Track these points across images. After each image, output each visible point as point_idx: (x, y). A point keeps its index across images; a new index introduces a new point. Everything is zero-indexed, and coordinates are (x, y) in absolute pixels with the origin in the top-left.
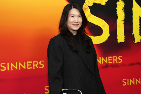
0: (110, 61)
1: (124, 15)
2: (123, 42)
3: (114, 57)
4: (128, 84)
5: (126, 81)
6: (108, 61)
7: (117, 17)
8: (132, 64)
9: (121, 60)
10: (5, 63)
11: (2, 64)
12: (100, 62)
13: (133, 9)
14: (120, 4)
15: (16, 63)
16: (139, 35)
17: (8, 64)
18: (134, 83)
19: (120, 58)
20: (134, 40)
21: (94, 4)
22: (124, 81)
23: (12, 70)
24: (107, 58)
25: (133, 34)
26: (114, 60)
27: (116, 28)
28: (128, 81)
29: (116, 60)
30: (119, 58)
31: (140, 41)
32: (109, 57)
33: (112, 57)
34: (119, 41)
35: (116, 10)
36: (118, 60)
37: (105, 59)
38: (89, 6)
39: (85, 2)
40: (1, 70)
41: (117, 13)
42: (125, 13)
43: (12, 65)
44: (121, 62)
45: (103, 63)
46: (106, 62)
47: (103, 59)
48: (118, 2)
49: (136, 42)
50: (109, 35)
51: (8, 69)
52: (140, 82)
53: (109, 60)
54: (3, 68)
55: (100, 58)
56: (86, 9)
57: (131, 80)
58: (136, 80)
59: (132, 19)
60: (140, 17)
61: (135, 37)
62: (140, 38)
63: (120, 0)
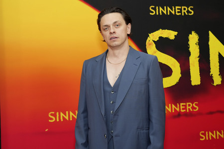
0: (183, 109)
1: (198, 50)
2: (199, 84)
3: (188, 104)
4: (207, 139)
5: (204, 134)
6: (180, 109)
7: (189, 54)
8: (211, 113)
9: (197, 107)
10: (53, 113)
11: (50, 113)
12: (170, 110)
13: (210, 43)
14: (193, 38)
15: (67, 112)
16: (219, 75)
17: (58, 113)
18: (214, 137)
19: (196, 104)
20: (213, 81)
21: (160, 38)
22: (202, 134)
23: (62, 120)
24: (178, 105)
25: (211, 74)
26: (188, 107)
27: (189, 67)
28: (207, 134)
29: (190, 107)
30: (194, 105)
31: (220, 83)
32: (181, 104)
33: (185, 104)
34: (193, 83)
35: (189, 45)
36: (193, 108)
37: (176, 106)
38: (154, 41)
39: (149, 36)
40: (50, 121)
41: (189, 48)
42: (200, 48)
43: (62, 114)
44: (197, 110)
45: (173, 111)
46: (178, 109)
47: (173, 106)
48: (190, 35)
49: (215, 84)
50: (180, 76)
51: (58, 120)
52: (222, 136)
53: (182, 107)
54: (52, 119)
55: (170, 105)
56: (150, 44)
57: (210, 133)
58: (218, 133)
59: (209, 55)
60: (219, 53)
61: (214, 79)
62: (221, 79)
63: (193, 32)
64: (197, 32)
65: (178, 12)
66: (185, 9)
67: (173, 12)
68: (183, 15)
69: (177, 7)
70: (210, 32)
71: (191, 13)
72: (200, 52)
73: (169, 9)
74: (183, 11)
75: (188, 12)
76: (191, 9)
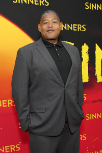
2: (88, 81)
4: (91, 119)
5: (89, 116)
8: (94, 102)
9: (86, 98)
13: (96, 52)
14: (85, 48)
16: (101, 75)
18: (96, 117)
25: (96, 74)
28: (91, 116)
31: (101, 81)
35: (82, 53)
41: (82, 55)
42: (89, 56)
48: (83, 46)
49: (98, 82)
52: (101, 117)
57: (93, 115)
58: (98, 115)
59: (95, 61)
61: (98, 78)
63: (85, 44)
64: (87, 44)
65: (75, 29)
66: (80, 27)
67: (71, 29)
68: (78, 30)
69: (74, 25)
71: (84, 29)
72: (89, 59)
73: (68, 26)
74: (78, 28)
75: (82, 29)
76: (84, 26)
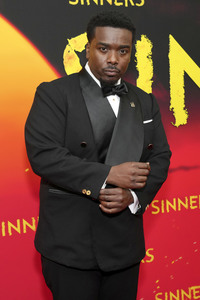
1: (152, 68)
13: (170, 56)
14: (143, 47)
16: (185, 109)
18: (174, 208)
20: (174, 120)
25: (171, 107)
31: (185, 123)
35: (136, 59)
38: (77, 52)
39: (67, 43)
41: (136, 64)
42: (154, 65)
48: (138, 42)
49: (177, 124)
52: (186, 206)
56: (70, 58)
58: (180, 201)
59: (169, 76)
60: (185, 73)
61: (176, 115)
62: (186, 116)
63: (143, 37)
64: (149, 37)
65: (118, 1)
68: (126, 5)
70: (171, 36)
72: (154, 71)
